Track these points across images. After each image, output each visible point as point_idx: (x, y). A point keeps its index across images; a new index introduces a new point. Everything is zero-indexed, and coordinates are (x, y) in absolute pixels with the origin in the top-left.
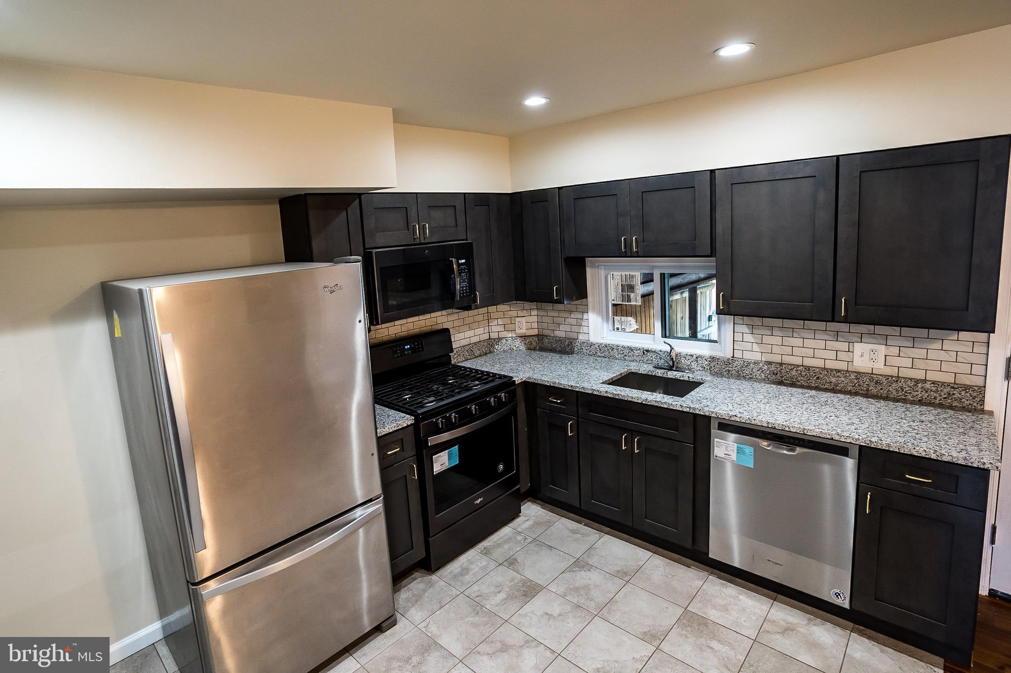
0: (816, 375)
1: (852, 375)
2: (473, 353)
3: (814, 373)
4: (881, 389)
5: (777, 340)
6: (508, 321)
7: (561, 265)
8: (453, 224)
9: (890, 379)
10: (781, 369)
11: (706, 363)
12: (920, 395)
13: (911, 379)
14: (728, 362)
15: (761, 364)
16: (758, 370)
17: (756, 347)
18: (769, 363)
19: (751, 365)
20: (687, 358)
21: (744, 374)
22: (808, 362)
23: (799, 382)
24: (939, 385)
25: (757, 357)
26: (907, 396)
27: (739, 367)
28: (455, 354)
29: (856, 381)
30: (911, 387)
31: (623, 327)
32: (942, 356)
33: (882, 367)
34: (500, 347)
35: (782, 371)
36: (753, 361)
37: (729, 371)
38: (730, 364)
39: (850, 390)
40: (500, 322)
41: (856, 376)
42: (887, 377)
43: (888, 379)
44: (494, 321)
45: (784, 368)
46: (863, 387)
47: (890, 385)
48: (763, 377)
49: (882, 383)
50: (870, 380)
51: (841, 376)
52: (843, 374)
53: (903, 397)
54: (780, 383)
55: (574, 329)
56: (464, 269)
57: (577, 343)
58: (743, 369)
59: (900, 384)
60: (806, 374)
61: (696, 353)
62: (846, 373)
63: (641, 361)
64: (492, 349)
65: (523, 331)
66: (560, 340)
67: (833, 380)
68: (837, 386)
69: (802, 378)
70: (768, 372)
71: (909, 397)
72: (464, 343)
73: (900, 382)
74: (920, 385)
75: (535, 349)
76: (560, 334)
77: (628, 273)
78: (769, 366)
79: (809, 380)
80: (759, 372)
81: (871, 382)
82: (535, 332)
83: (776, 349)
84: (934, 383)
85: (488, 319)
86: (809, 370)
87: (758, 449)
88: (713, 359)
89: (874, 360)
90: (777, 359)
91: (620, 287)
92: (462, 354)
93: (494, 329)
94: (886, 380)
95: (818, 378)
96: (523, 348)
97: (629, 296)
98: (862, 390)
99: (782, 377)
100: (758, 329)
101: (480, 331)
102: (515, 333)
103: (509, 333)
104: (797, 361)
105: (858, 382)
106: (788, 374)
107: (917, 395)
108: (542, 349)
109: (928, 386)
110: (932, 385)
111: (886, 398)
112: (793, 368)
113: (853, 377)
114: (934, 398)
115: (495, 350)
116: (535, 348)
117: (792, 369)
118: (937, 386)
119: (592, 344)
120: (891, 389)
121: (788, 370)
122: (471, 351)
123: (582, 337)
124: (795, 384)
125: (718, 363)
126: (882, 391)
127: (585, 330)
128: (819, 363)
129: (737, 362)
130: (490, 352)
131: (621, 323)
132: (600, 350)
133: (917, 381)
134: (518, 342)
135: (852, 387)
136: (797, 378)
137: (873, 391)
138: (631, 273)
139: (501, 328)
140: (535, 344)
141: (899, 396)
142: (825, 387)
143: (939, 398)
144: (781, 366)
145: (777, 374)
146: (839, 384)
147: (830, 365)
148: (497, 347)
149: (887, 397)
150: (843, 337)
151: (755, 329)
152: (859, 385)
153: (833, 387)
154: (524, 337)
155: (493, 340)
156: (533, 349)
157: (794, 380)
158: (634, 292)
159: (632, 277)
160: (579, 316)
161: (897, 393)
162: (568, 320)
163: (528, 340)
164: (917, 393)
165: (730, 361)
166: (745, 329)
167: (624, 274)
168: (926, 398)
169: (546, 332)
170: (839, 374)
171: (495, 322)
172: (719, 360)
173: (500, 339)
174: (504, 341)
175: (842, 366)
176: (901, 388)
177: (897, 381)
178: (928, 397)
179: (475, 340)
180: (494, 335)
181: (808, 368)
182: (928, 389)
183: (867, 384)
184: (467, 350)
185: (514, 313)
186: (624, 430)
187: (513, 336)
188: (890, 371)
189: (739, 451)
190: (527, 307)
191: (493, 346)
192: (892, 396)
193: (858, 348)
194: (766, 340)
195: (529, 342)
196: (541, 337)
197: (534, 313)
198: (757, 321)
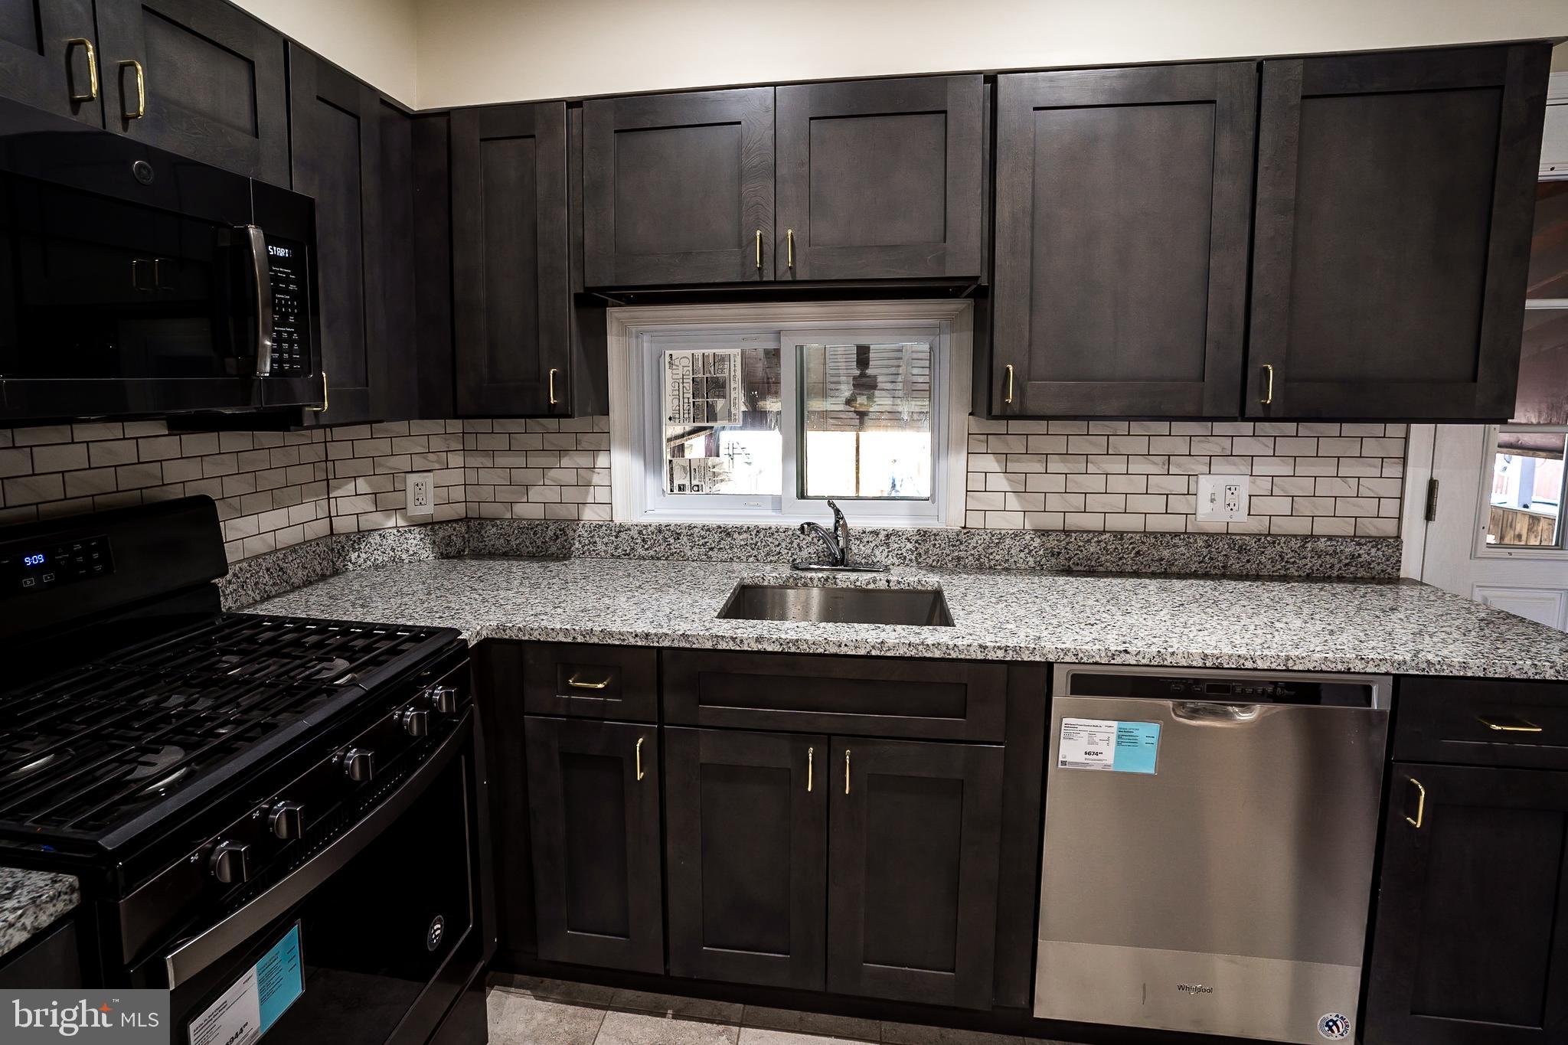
0: (1133, 548)
1: (1198, 541)
2: (285, 577)
3: (1131, 543)
4: (1248, 561)
5: (1054, 483)
6: (384, 484)
7: (565, 312)
8: (245, 122)
9: (1263, 540)
10: (1068, 544)
11: (909, 546)
12: (1310, 563)
13: (1295, 536)
14: (957, 540)
15: (1027, 537)
16: (1021, 551)
17: (1013, 502)
18: (1044, 533)
19: (1008, 541)
20: (865, 540)
21: (992, 563)
22: (1117, 523)
23: (1101, 566)
24: (1338, 542)
25: (1014, 521)
26: (1289, 569)
27: (980, 549)
28: (230, 582)
29: (1205, 551)
30: (1296, 552)
31: (694, 482)
32: (1338, 487)
33: (1245, 518)
34: (363, 556)
35: (1070, 546)
36: (1010, 532)
37: (959, 558)
38: (961, 543)
39: (1195, 571)
40: (362, 485)
41: (1206, 541)
42: (1257, 536)
43: (1259, 540)
44: (346, 484)
45: (1073, 540)
46: (1218, 561)
47: (1263, 552)
48: (1032, 563)
49: (1249, 550)
50: (1229, 547)
51: (1180, 543)
52: (1184, 539)
53: (1283, 572)
54: (1068, 572)
55: (570, 494)
56: (289, 282)
57: (581, 531)
58: (990, 551)
59: (1278, 548)
60: (1116, 548)
61: (886, 526)
62: (1188, 538)
63: (751, 559)
64: (339, 564)
65: (427, 510)
66: (532, 527)
67: (1166, 553)
68: (1173, 564)
69: (1109, 557)
70: (1041, 552)
71: (1293, 571)
72: (257, 546)
73: (1279, 544)
74: (1309, 545)
75: (459, 556)
76: (529, 510)
77: (709, 352)
78: (1044, 538)
79: (1120, 559)
80: (1022, 555)
81: (1231, 549)
82: (459, 510)
83: (1054, 502)
84: (1330, 538)
85: (328, 480)
86: (1122, 539)
88: (924, 535)
89: (1232, 506)
90: (1054, 522)
91: (689, 386)
92: (251, 582)
93: (346, 506)
94: (1255, 543)
95: (1138, 553)
96: (427, 554)
97: (711, 408)
98: (1215, 567)
99: (1070, 559)
100: (1018, 461)
101: (304, 511)
102: (405, 517)
103: (389, 517)
104: (1093, 522)
105: (1210, 552)
106: (1082, 551)
107: (1304, 565)
108: (478, 555)
109: (1322, 544)
110: (1329, 543)
111: (1257, 577)
112: (1092, 538)
113: (1200, 543)
114: (1330, 567)
115: (350, 567)
116: (459, 552)
117: (1089, 541)
118: (1335, 543)
119: (622, 529)
120: (1263, 560)
121: (1081, 544)
122: (281, 569)
123: (590, 515)
124: (1094, 571)
125: (935, 544)
126: (1248, 566)
127: (601, 495)
128: (1133, 523)
129: (977, 537)
130: (336, 573)
131: (690, 472)
132: (644, 540)
133: (1305, 538)
134: (414, 541)
135: (1199, 563)
136: (1099, 558)
137: (1234, 566)
138: (719, 351)
139: (364, 504)
140: (459, 542)
141: (1276, 571)
142: (1150, 571)
143: (1337, 566)
144: (1067, 536)
145: (1059, 553)
146: (1176, 560)
147: (1157, 524)
148: (354, 556)
149: (1258, 575)
150: (1178, 466)
151: (1012, 461)
152: (1211, 559)
153: (1165, 569)
154: (428, 525)
155: (343, 539)
156: (454, 557)
157: (1093, 563)
158: (724, 397)
159: (719, 360)
160: (583, 460)
161: (1273, 567)
162: (552, 473)
163: (441, 534)
164: (1304, 561)
165: (962, 537)
166: (990, 463)
167: (699, 352)
168: (1318, 570)
169: (488, 510)
170: (1176, 540)
171: (349, 489)
172: (937, 538)
173: (362, 534)
174: (375, 539)
175: (1176, 524)
176: (1280, 556)
177: (1274, 542)
178: (1321, 566)
179: (287, 537)
180: (344, 525)
181: (1119, 535)
182: (1322, 551)
183: (1224, 555)
184: (268, 570)
185: (403, 463)
186: (801, 737)
187: (401, 523)
188: (1257, 525)
189: (1123, 739)
190: (437, 443)
191: (342, 553)
192: (1264, 572)
193: (1206, 485)
194: (1034, 483)
195: (444, 538)
196: (474, 522)
197: (456, 460)
198: (1017, 445)
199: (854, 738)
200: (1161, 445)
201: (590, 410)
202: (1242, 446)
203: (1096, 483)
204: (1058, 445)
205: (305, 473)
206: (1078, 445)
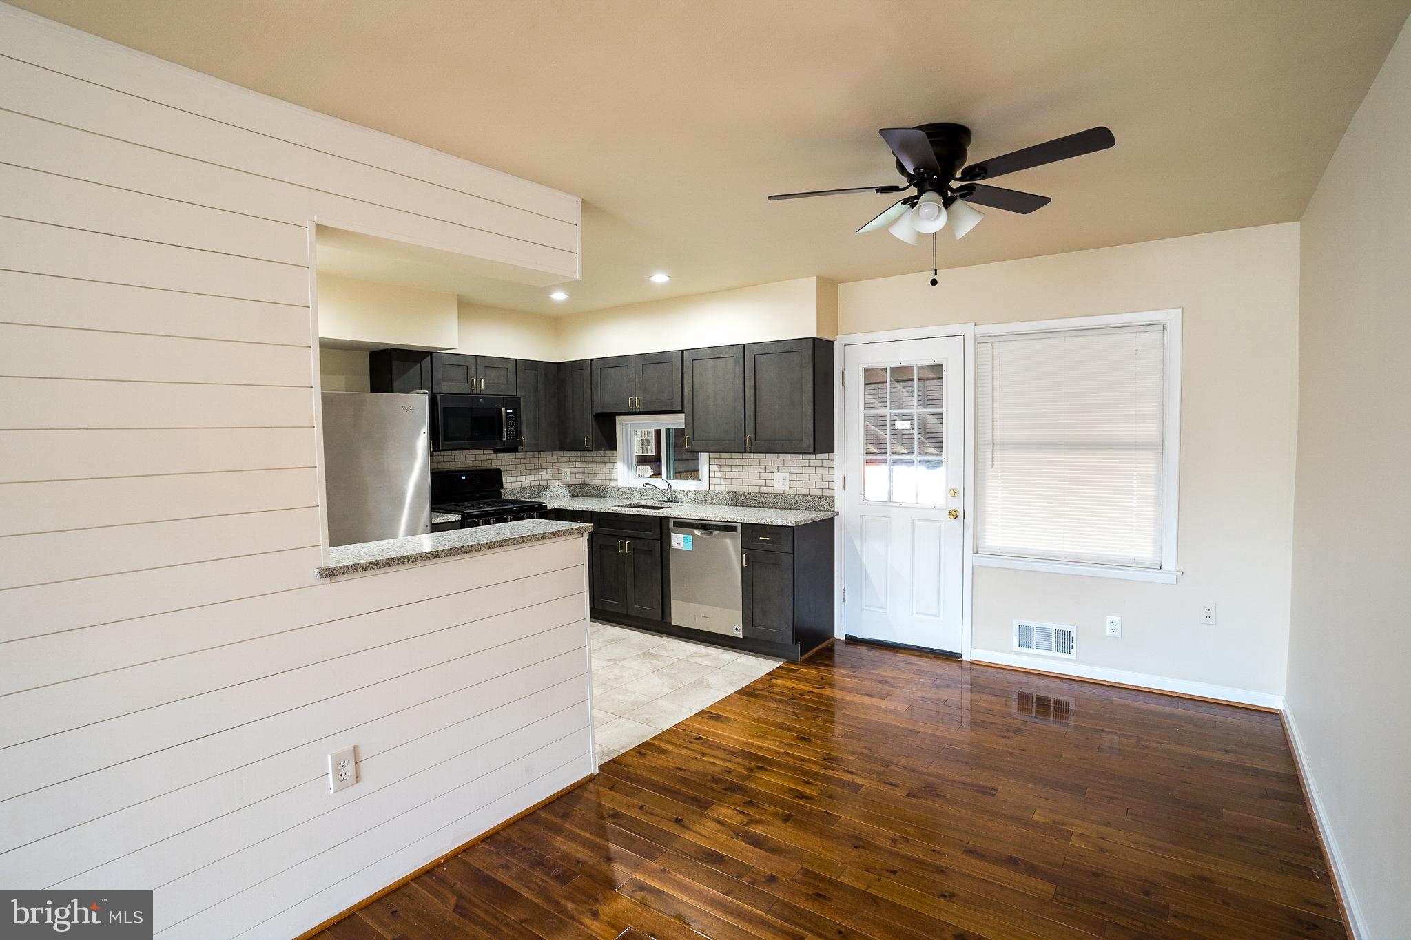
0: (755, 498)
1: (773, 496)
2: (523, 494)
3: (753, 496)
4: (789, 504)
5: (733, 475)
6: (556, 471)
7: (590, 420)
8: (506, 382)
9: (792, 496)
11: (693, 496)
13: (801, 495)
14: (705, 494)
15: (724, 493)
16: (723, 498)
17: (722, 482)
18: (729, 492)
19: (719, 495)
20: (681, 493)
21: (715, 502)
22: (752, 489)
23: (746, 504)
25: (722, 488)
26: (800, 507)
27: (712, 497)
28: (506, 492)
29: (775, 500)
30: (801, 500)
31: (642, 473)
32: (816, 478)
33: (789, 488)
34: (549, 490)
35: (736, 497)
36: (720, 491)
37: (706, 500)
38: (707, 495)
39: (772, 507)
40: (549, 471)
41: (775, 496)
42: (790, 495)
44: (545, 470)
45: (737, 494)
46: (779, 503)
47: (793, 501)
48: (726, 503)
49: (788, 500)
50: (782, 498)
51: (768, 496)
53: (798, 507)
54: (736, 506)
55: (608, 477)
56: (513, 418)
57: (609, 489)
58: (714, 498)
59: (796, 499)
60: (749, 498)
61: (686, 489)
62: (770, 495)
64: (540, 494)
65: (568, 480)
66: (596, 487)
67: (763, 500)
68: (766, 504)
69: (747, 501)
70: (728, 499)
72: (515, 485)
74: (805, 498)
75: (578, 495)
76: (597, 482)
77: (646, 430)
78: (729, 494)
79: (751, 502)
82: (579, 482)
83: (734, 482)
84: (811, 496)
85: (539, 469)
86: (750, 494)
87: (694, 536)
88: (696, 491)
89: (784, 484)
90: (734, 489)
91: (640, 440)
92: (511, 491)
93: (544, 477)
94: (789, 497)
95: (755, 500)
96: (567, 494)
97: (646, 449)
98: (779, 506)
99: (736, 501)
101: (531, 477)
102: (562, 482)
103: (556, 481)
104: (745, 489)
105: (777, 500)
106: (739, 499)
107: (804, 505)
108: (583, 496)
109: (809, 498)
110: (811, 498)
112: (742, 494)
114: (812, 506)
115: (543, 495)
118: (813, 498)
119: (619, 488)
120: (792, 503)
121: (739, 496)
122: (522, 492)
123: (613, 484)
124: (744, 506)
125: (700, 495)
127: (614, 477)
128: (756, 490)
129: (710, 493)
130: (539, 496)
131: (641, 470)
132: (625, 492)
133: (804, 496)
134: (563, 490)
135: (774, 504)
136: (745, 501)
137: (784, 505)
138: (649, 430)
139: (549, 477)
140: (577, 492)
142: (760, 506)
143: (814, 506)
144: (735, 493)
145: (733, 499)
146: (766, 502)
147: (764, 490)
148: (545, 492)
149: (790, 508)
150: (768, 469)
151: (721, 467)
152: (777, 502)
153: (764, 506)
154: (569, 485)
155: (544, 486)
157: (743, 502)
158: (650, 445)
159: (649, 433)
160: (609, 465)
161: (795, 506)
162: (603, 470)
163: (572, 488)
165: (707, 493)
166: (715, 468)
167: (643, 430)
169: (587, 481)
170: (766, 495)
171: (545, 472)
172: (700, 493)
173: (548, 486)
174: (552, 487)
175: (768, 490)
176: (796, 502)
177: (796, 497)
178: (809, 506)
179: (524, 484)
180: (543, 483)
182: (809, 500)
183: (781, 501)
184: (518, 489)
185: (561, 465)
186: (620, 537)
187: (560, 484)
188: (792, 491)
189: (685, 540)
190: (572, 459)
191: (541, 491)
192: (792, 508)
193: (776, 476)
194: (729, 475)
195: (572, 490)
196: (582, 485)
197: (578, 465)
198: (723, 462)
199: (630, 538)
200: (764, 462)
201: (603, 449)
202: (788, 463)
203: (745, 475)
204: (733, 462)
205: (532, 466)
206: (740, 462)
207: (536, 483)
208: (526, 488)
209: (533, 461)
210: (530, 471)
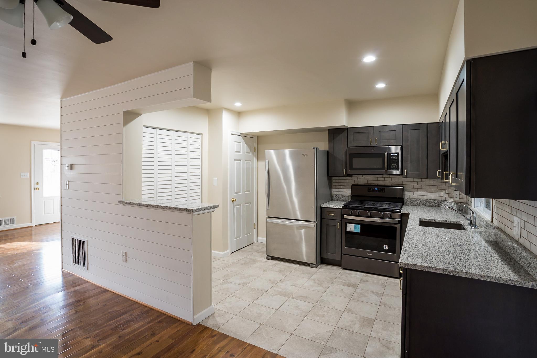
2: (424, 204)
6: (450, 192)
8: (394, 138)
34: (444, 205)
40: (447, 192)
56: (395, 158)
65: (457, 199)
85: (441, 189)
93: (444, 195)
96: (455, 208)
101: (435, 194)
102: (454, 200)
103: (451, 199)
115: (441, 206)
122: (424, 202)
130: (439, 207)
134: (453, 205)
139: (447, 195)
154: (457, 202)
163: (458, 205)
171: (444, 192)
173: (444, 201)
174: (446, 202)
179: (427, 198)
180: (443, 199)
184: (420, 201)
187: (453, 201)
195: (459, 206)
205: (435, 187)
207: (439, 198)
208: (428, 200)
209: (435, 184)
210: (433, 191)
